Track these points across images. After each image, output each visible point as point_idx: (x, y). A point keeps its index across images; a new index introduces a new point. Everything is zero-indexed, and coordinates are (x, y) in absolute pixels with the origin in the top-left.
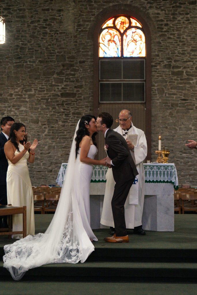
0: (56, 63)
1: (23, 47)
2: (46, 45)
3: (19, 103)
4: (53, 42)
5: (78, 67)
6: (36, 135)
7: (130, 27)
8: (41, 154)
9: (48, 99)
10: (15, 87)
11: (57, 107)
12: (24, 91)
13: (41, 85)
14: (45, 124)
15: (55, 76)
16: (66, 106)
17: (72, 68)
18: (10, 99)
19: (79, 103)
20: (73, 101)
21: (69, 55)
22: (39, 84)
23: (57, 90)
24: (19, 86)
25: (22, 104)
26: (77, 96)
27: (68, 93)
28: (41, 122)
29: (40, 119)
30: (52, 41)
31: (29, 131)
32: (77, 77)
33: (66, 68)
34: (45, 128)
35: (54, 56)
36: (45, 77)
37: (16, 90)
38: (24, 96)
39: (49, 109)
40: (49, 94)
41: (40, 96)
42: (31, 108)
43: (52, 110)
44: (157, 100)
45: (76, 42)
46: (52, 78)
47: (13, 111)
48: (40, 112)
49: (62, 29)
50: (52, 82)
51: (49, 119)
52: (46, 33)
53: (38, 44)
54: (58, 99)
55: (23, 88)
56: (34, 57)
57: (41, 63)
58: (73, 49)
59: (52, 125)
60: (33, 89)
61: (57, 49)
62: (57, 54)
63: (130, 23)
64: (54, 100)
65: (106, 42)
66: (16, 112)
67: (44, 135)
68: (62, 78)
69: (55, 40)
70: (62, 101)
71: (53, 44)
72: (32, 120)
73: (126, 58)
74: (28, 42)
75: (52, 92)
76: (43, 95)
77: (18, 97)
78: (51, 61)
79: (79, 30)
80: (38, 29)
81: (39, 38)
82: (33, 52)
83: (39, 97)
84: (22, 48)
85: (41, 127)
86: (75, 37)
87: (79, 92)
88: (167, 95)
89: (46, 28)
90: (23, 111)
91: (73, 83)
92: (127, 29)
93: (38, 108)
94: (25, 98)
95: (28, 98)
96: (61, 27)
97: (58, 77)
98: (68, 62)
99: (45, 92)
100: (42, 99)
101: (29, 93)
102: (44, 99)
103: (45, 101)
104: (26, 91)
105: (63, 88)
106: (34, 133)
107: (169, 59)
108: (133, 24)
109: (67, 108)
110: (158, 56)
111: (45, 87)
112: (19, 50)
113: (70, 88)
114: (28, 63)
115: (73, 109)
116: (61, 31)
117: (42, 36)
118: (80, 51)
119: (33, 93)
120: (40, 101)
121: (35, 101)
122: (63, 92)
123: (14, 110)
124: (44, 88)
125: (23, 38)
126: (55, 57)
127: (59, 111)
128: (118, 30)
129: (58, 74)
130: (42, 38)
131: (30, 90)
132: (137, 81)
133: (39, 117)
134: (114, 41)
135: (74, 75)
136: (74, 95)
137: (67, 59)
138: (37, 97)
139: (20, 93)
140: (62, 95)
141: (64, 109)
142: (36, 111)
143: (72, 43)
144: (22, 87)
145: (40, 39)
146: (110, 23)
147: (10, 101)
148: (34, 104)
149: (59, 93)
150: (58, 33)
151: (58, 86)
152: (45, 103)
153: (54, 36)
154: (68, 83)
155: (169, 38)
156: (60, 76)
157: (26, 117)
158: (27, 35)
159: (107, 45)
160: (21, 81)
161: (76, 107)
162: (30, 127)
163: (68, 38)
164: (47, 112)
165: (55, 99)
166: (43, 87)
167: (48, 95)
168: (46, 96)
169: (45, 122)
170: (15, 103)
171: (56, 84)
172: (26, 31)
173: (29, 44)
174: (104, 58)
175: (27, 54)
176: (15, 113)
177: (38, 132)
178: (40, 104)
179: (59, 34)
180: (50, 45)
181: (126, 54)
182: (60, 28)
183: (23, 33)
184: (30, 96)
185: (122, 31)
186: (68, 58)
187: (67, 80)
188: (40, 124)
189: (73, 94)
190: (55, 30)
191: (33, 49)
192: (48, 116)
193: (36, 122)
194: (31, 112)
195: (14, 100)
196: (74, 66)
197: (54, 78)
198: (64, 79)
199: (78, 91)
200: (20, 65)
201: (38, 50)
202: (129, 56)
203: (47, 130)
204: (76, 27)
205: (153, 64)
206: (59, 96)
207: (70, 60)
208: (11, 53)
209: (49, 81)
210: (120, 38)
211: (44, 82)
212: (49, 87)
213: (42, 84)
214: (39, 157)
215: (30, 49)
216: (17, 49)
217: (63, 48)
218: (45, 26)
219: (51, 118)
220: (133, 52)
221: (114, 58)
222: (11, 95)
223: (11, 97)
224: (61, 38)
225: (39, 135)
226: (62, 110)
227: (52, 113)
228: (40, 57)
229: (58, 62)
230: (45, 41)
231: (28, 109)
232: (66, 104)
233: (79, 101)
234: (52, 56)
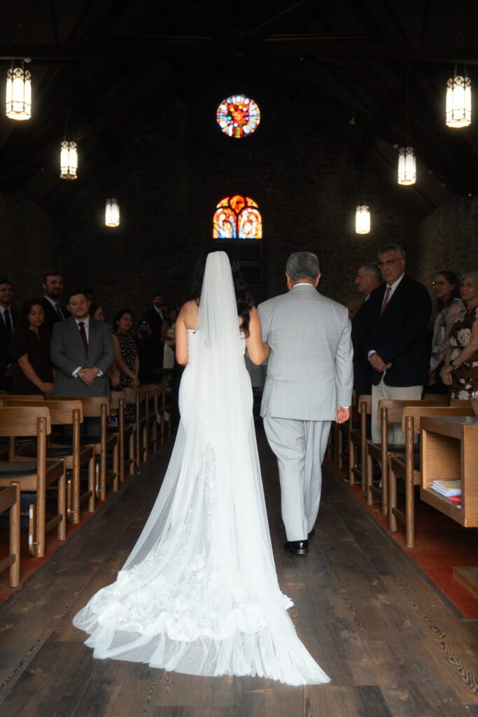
3: (129, 286)
7: (246, 207)
10: (125, 269)
12: (134, 273)
23: (169, 272)
24: (129, 268)
25: (132, 286)
37: (127, 272)
38: (134, 279)
60: (144, 271)
63: (246, 202)
65: (221, 223)
66: (126, 295)
73: (242, 239)
80: (149, 207)
84: (132, 228)
86: (188, 216)
89: (157, 207)
90: (132, 294)
92: (243, 209)
93: (150, 291)
94: (136, 281)
95: (139, 281)
98: (180, 243)
99: (157, 275)
101: (139, 275)
104: (137, 273)
105: (175, 271)
107: (286, 240)
108: (249, 204)
109: (179, 292)
110: (274, 237)
114: (139, 244)
118: (193, 232)
119: (144, 275)
120: (151, 284)
122: (175, 274)
123: (124, 293)
128: (233, 210)
129: (171, 255)
130: (154, 218)
131: (141, 272)
132: (252, 264)
134: (229, 222)
135: (187, 257)
137: (180, 240)
138: (148, 279)
139: (130, 275)
140: (175, 278)
141: (176, 293)
146: (224, 202)
148: (145, 287)
149: (171, 276)
150: (170, 213)
151: (171, 268)
152: (156, 286)
154: (181, 265)
155: (287, 219)
159: (222, 226)
171: (169, 266)
174: (219, 239)
181: (242, 236)
184: (141, 279)
185: (237, 211)
187: (180, 262)
198: (177, 261)
202: (244, 237)
204: (189, 207)
205: (270, 246)
210: (235, 218)
220: (249, 233)
221: (229, 239)
222: (121, 277)
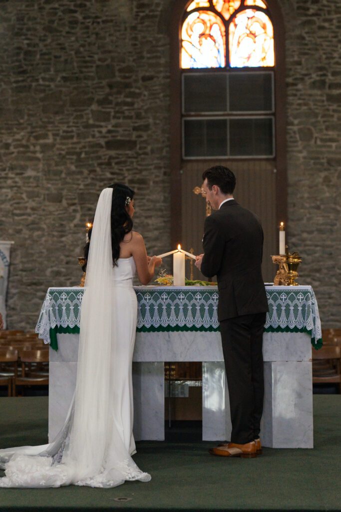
0: (95, 82)
1: (30, 51)
2: (76, 45)
3: (22, 163)
4: (89, 40)
5: (139, 88)
6: (57, 225)
7: (243, 7)
8: (67, 263)
9: (80, 153)
10: (15, 130)
11: (98, 169)
12: (32, 138)
13: (66, 125)
14: (74, 204)
15: (94, 107)
16: (116, 167)
17: (127, 90)
18: (5, 155)
19: (143, 159)
20: (130, 158)
21: (122, 64)
22: (63, 123)
23: (97, 134)
24: (23, 129)
25: (28, 163)
26: (138, 146)
27: (120, 141)
28: (67, 199)
29: (65, 192)
30: (88, 37)
31: (43, 218)
32: (139, 109)
33: (115, 90)
34: (75, 211)
35: (92, 67)
36: (73, 109)
37: (18, 137)
38: (32, 148)
39: (81, 173)
40: (83, 144)
41: (64, 147)
42: (47, 173)
43: (89, 174)
44: (299, 154)
45: (135, 39)
46: (87, 112)
47: (12, 178)
48: (65, 179)
49: (107, 13)
50: (88, 119)
51: (82, 194)
52: (76, 22)
53: (60, 44)
54: (100, 154)
55: (32, 132)
56: (52, 69)
57: (65, 81)
58: (130, 52)
59: (89, 206)
60: (50, 134)
61: (97, 54)
62: (98, 63)
64: (92, 155)
65: (195, 38)
66: (17, 179)
67: (72, 225)
68: (108, 110)
69: (94, 36)
70: (107, 157)
71: (90, 44)
72: (48, 195)
73: (236, 69)
74: (40, 40)
75: (88, 140)
76: (70, 146)
77: (21, 149)
78: (86, 78)
79: (142, 14)
80: (60, 13)
81: (61, 32)
82: (50, 59)
83: (63, 150)
84: (27, 53)
85: (66, 209)
86: (134, 28)
87: (142, 139)
88: (319, 143)
89: (75, 12)
90: (29, 177)
91: (129, 121)
92: (237, 11)
93: (61, 172)
94: (35, 152)
95: (41, 152)
96: (105, 9)
97: (100, 108)
98: (119, 79)
99: (75, 140)
100: (68, 153)
101: (42, 141)
102: (73, 154)
103: (75, 157)
104: (37, 138)
105: (109, 132)
106: (53, 222)
107: (321, 69)
108: (250, 2)
109: (117, 171)
110: (299, 63)
111: (74, 129)
112: (22, 56)
113: (125, 130)
114: (41, 82)
115: (130, 172)
116: (104, 18)
117: (67, 29)
118: (142, 57)
119: (50, 140)
120: (64, 157)
121: (55, 157)
122: (110, 138)
123: (13, 176)
124: (72, 131)
125: (29, 33)
126: (94, 69)
127: (103, 177)
128: (219, 14)
129: (100, 103)
130: (68, 33)
131: (45, 136)
132: (257, 115)
133: (62, 189)
134: (211, 36)
135: (132, 104)
136: (131, 144)
137: (117, 74)
138: (58, 149)
139: (24, 142)
140: (109, 145)
141: (112, 173)
142: (58, 178)
143: (127, 41)
144: (29, 129)
145: (64, 34)
147: (4, 158)
148: (53, 163)
149: (102, 142)
150: (98, 23)
151: (101, 127)
152: (73, 161)
153: (91, 27)
154: (121, 121)
155: (321, 28)
156: (103, 108)
157: (36, 189)
158: (38, 27)
159: (197, 44)
160: (26, 117)
161: (137, 169)
162: (44, 210)
163: (119, 31)
164: (78, 180)
165: (93, 152)
166: (70, 129)
167: (80, 146)
168: (75, 148)
169: (75, 199)
170: (15, 163)
171: (97, 123)
172: (35, 19)
173: (41, 45)
174: (192, 70)
175: (38, 64)
176: (16, 182)
177: (61, 219)
178: (65, 164)
179: (101, 24)
180: (83, 46)
181: (237, 62)
182: (102, 11)
183: (30, 23)
184: (45, 148)
185: (227, 16)
186: (120, 71)
187: (118, 115)
188: (64, 202)
189: (129, 142)
190: (94, 15)
191: (49, 54)
192: (82, 187)
193: (58, 199)
194: (47, 179)
195: (13, 155)
196: (132, 87)
197: (92, 111)
198: (112, 114)
199: (140, 136)
200: (25, 86)
201: (60, 57)
202: (240, 65)
203: (78, 216)
204: (135, 10)
205: (290, 80)
206: (102, 147)
207: (122, 74)
208: (7, 63)
209: (81, 116)
210: (223, 29)
211: (71, 119)
212: (83, 130)
213: (68, 123)
214: (63, 270)
215: (45, 54)
216: (18, 54)
217: (110, 52)
218: (72, 8)
219: (86, 191)
220: (249, 58)
221: (212, 69)
222: (7, 146)
223: (7, 151)
224: (106, 32)
225: (62, 225)
226: (109, 175)
227: (89, 181)
228: (64, 71)
229: (100, 78)
230: (73, 39)
231: (40, 174)
232: (117, 163)
233: (143, 156)
234: (87, 67)
